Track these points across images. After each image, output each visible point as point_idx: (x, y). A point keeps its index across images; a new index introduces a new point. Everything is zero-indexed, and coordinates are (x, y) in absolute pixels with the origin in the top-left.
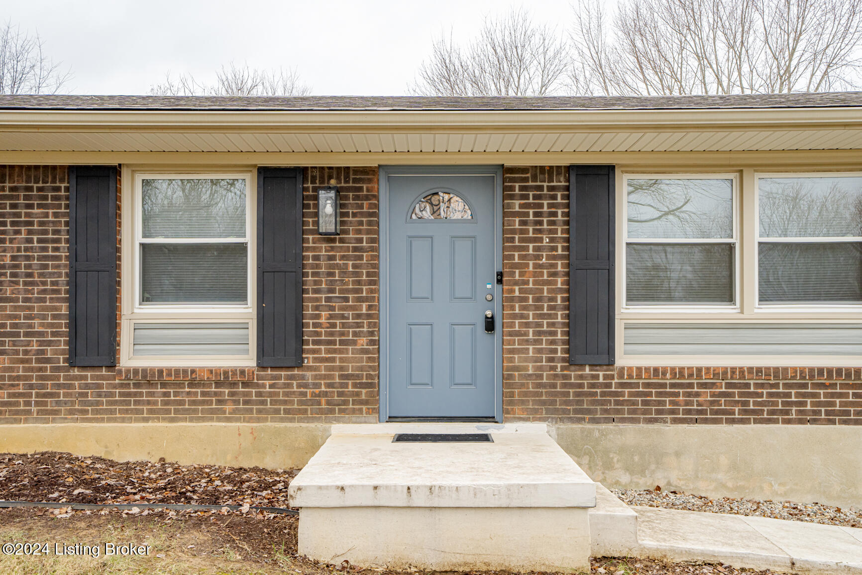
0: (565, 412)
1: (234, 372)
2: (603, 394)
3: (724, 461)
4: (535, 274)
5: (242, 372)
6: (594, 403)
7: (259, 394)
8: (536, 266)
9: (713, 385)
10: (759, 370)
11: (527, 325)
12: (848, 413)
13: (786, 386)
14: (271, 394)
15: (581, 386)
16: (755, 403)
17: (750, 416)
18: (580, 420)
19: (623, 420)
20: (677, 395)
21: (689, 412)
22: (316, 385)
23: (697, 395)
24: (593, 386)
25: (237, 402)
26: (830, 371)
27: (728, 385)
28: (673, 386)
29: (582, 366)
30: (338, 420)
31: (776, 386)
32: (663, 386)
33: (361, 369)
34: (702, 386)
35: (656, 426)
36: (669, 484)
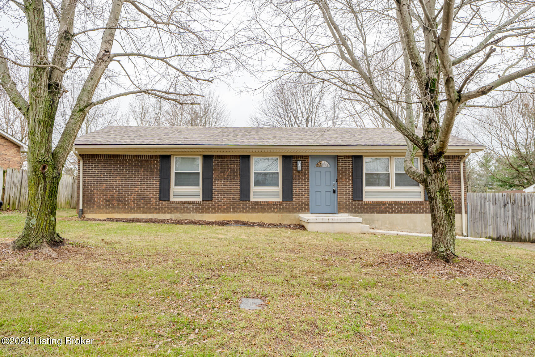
0: (352, 211)
1: (277, 202)
2: (361, 207)
3: (388, 222)
4: (345, 180)
5: (279, 202)
6: (359, 209)
7: (283, 207)
8: (345, 178)
9: (385, 205)
10: (395, 201)
11: (343, 191)
12: (414, 211)
13: (401, 205)
14: (285, 207)
15: (356, 205)
16: (394, 209)
17: (393, 212)
18: (356, 213)
19: (365, 213)
20: (377, 207)
21: (380, 211)
22: (296, 205)
23: (382, 207)
24: (358, 205)
25: (278, 209)
26: (410, 202)
27: (388, 205)
28: (376, 205)
29: (356, 201)
30: (301, 213)
31: (399, 205)
32: (374, 205)
33: (306, 201)
34: (382, 205)
35: (373, 214)
36: (375, 227)
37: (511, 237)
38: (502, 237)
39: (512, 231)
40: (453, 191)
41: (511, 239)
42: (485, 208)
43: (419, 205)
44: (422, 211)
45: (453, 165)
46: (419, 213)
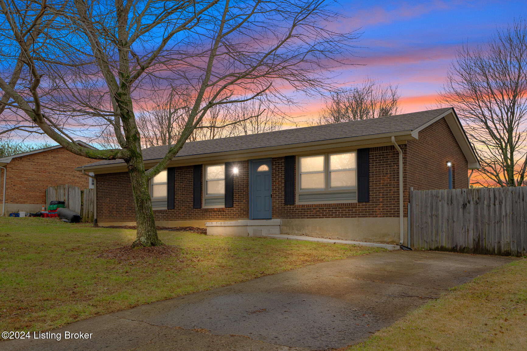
0: (284, 216)
1: (221, 208)
2: (292, 212)
3: (318, 227)
4: (278, 183)
5: (222, 208)
6: (290, 214)
7: (226, 214)
8: (278, 181)
9: (316, 209)
10: (325, 205)
12: (346, 215)
13: (333, 208)
14: (228, 213)
15: (287, 210)
16: (325, 213)
17: (324, 216)
18: (287, 218)
19: (296, 218)
20: (308, 211)
21: (310, 216)
22: (236, 211)
23: (312, 211)
24: (290, 210)
25: (221, 215)
26: (341, 204)
27: (319, 209)
28: (307, 209)
29: (288, 205)
30: (240, 219)
31: (330, 208)
32: (305, 209)
33: (244, 207)
34: (314, 209)
35: (303, 219)
36: (306, 233)
37: (471, 247)
38: (458, 248)
39: (474, 240)
40: (391, 190)
41: (471, 249)
42: (437, 210)
43: (352, 208)
44: (355, 215)
45: (392, 157)
46: (352, 217)
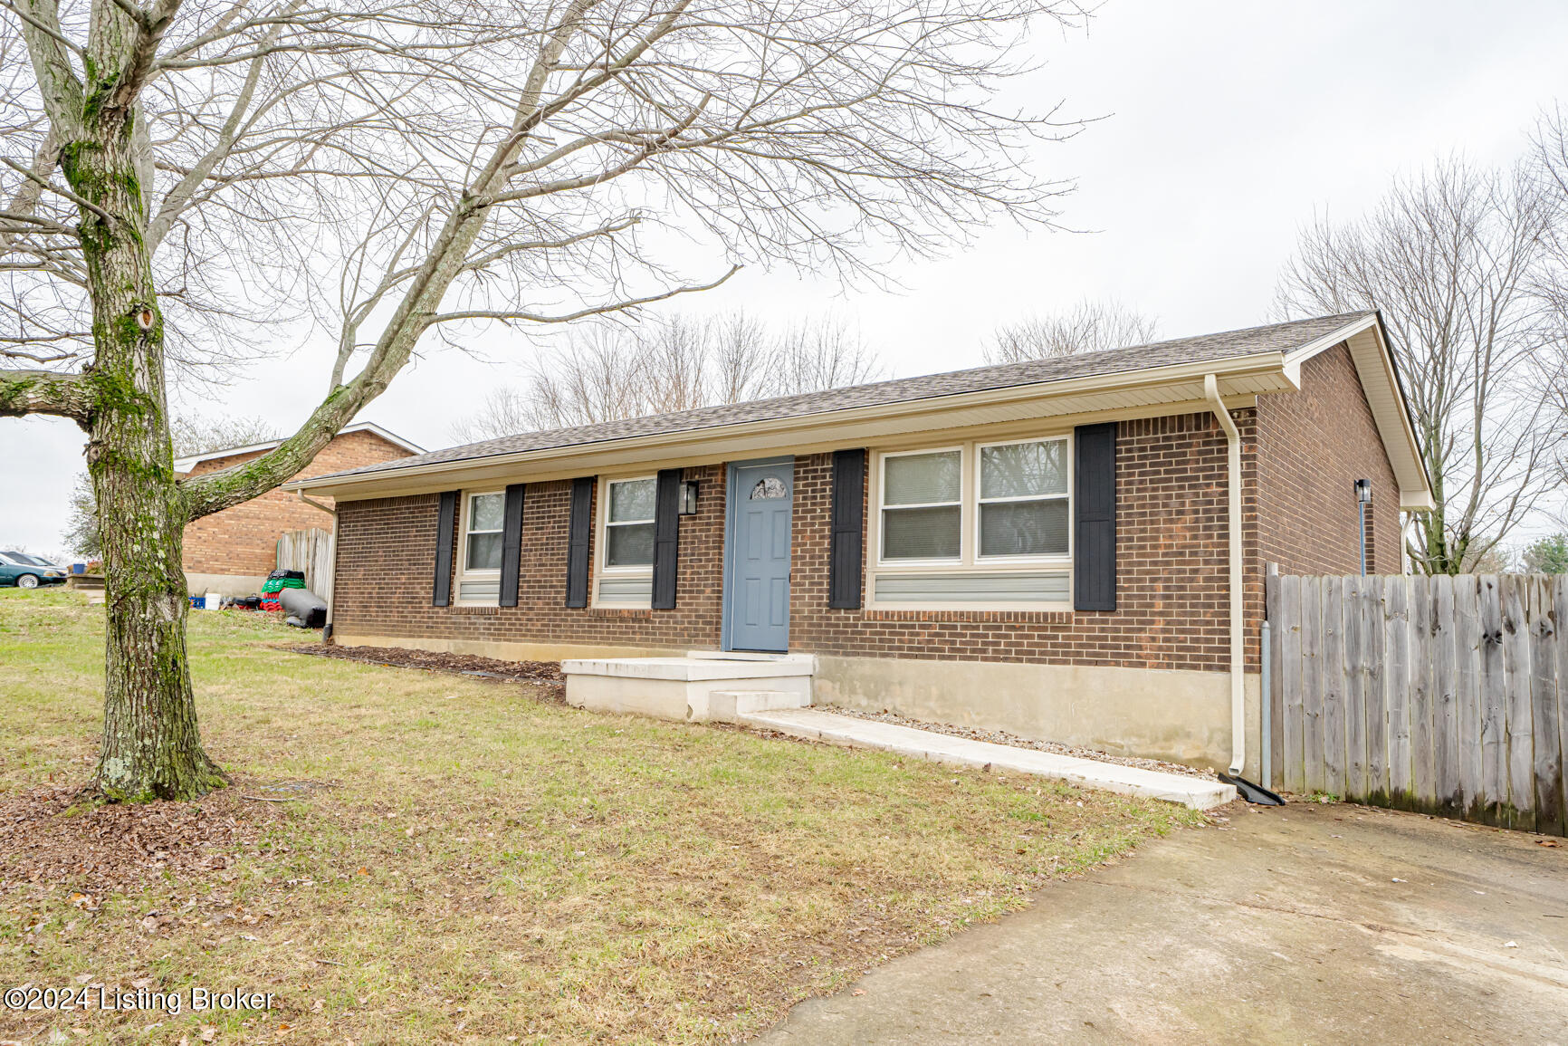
0: (827, 646)
1: (640, 611)
2: (853, 633)
3: (934, 691)
4: (811, 538)
5: (644, 611)
6: (846, 639)
7: (653, 628)
8: (812, 531)
9: (929, 627)
10: (962, 614)
11: (804, 577)
12: (1033, 653)
13: (986, 628)
14: (659, 628)
15: (838, 626)
16: (961, 643)
17: (956, 653)
18: (836, 653)
19: (865, 654)
20: (903, 634)
21: (910, 649)
23: (918, 634)
24: (845, 626)
25: (641, 633)
26: (1016, 614)
27: (942, 627)
28: (901, 626)
29: (839, 609)
31: (977, 628)
32: (894, 626)
33: (706, 611)
34: (922, 627)
35: (888, 660)
36: (895, 708)
37: (1525, 803)
38: (1468, 802)
39: (1536, 777)
40: (1196, 571)
41: (1526, 814)
42: (1376, 649)
43: (1054, 629)
44: (1065, 654)
45: (1200, 453)
46: (1052, 662)
